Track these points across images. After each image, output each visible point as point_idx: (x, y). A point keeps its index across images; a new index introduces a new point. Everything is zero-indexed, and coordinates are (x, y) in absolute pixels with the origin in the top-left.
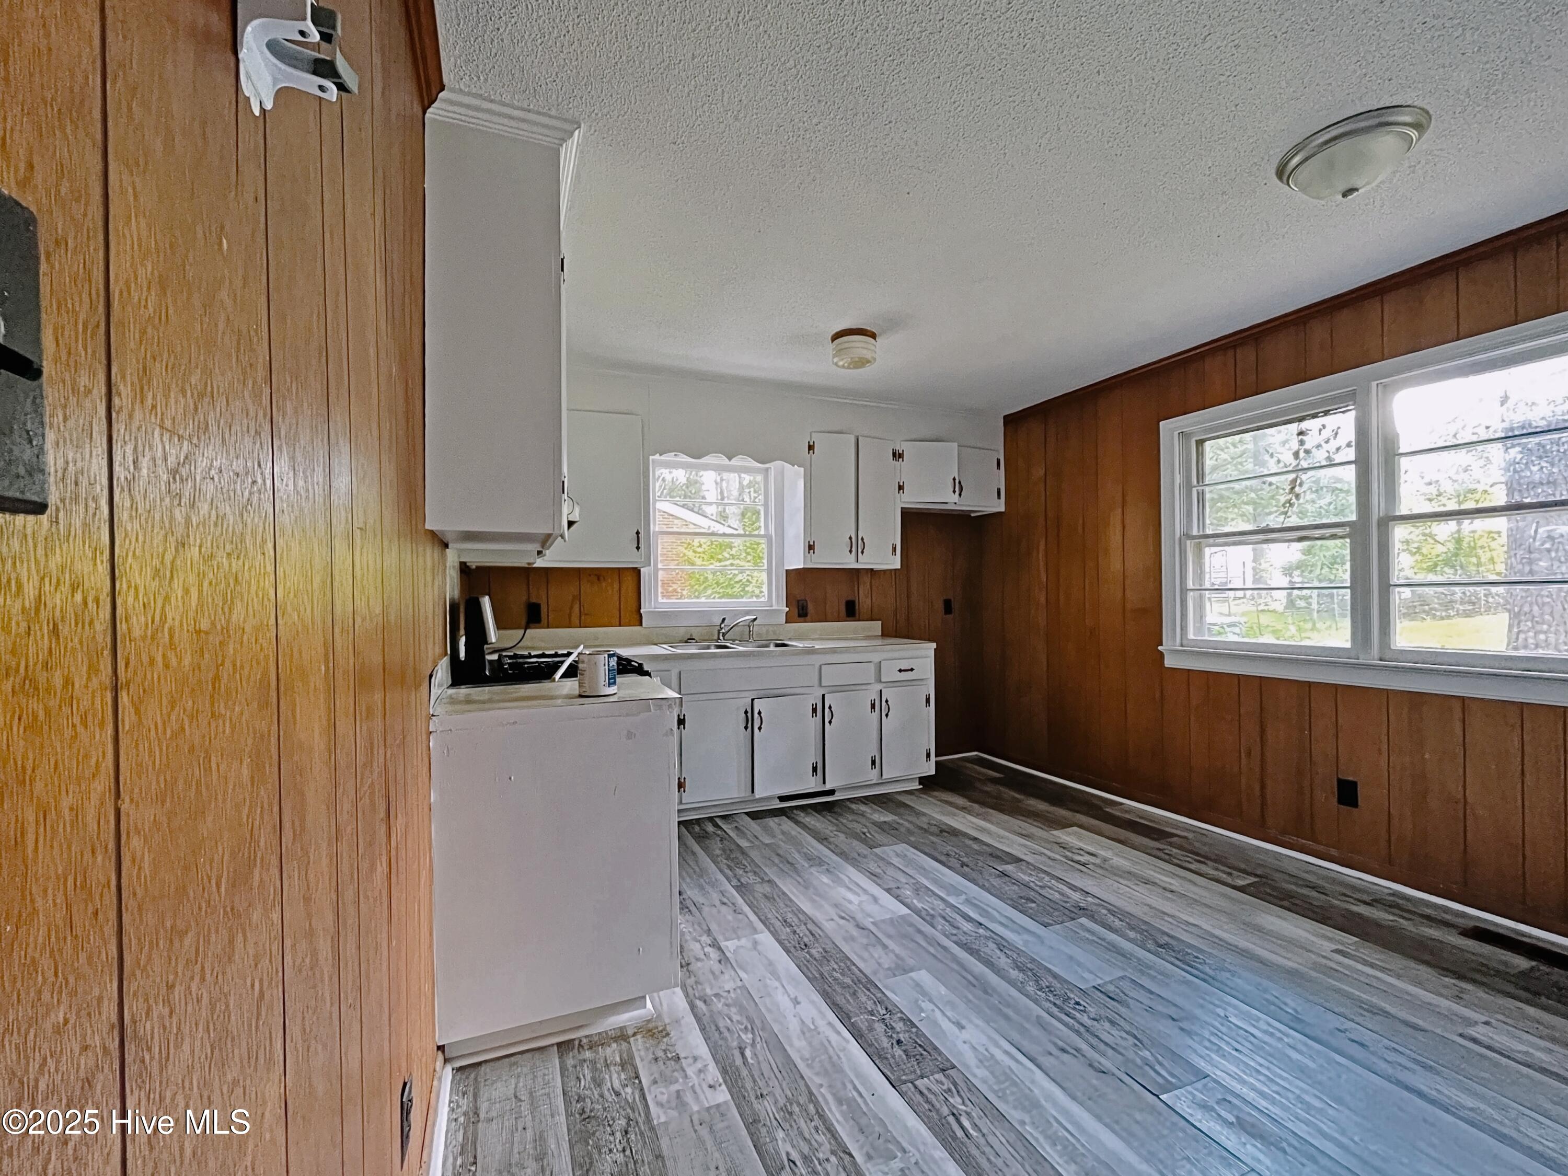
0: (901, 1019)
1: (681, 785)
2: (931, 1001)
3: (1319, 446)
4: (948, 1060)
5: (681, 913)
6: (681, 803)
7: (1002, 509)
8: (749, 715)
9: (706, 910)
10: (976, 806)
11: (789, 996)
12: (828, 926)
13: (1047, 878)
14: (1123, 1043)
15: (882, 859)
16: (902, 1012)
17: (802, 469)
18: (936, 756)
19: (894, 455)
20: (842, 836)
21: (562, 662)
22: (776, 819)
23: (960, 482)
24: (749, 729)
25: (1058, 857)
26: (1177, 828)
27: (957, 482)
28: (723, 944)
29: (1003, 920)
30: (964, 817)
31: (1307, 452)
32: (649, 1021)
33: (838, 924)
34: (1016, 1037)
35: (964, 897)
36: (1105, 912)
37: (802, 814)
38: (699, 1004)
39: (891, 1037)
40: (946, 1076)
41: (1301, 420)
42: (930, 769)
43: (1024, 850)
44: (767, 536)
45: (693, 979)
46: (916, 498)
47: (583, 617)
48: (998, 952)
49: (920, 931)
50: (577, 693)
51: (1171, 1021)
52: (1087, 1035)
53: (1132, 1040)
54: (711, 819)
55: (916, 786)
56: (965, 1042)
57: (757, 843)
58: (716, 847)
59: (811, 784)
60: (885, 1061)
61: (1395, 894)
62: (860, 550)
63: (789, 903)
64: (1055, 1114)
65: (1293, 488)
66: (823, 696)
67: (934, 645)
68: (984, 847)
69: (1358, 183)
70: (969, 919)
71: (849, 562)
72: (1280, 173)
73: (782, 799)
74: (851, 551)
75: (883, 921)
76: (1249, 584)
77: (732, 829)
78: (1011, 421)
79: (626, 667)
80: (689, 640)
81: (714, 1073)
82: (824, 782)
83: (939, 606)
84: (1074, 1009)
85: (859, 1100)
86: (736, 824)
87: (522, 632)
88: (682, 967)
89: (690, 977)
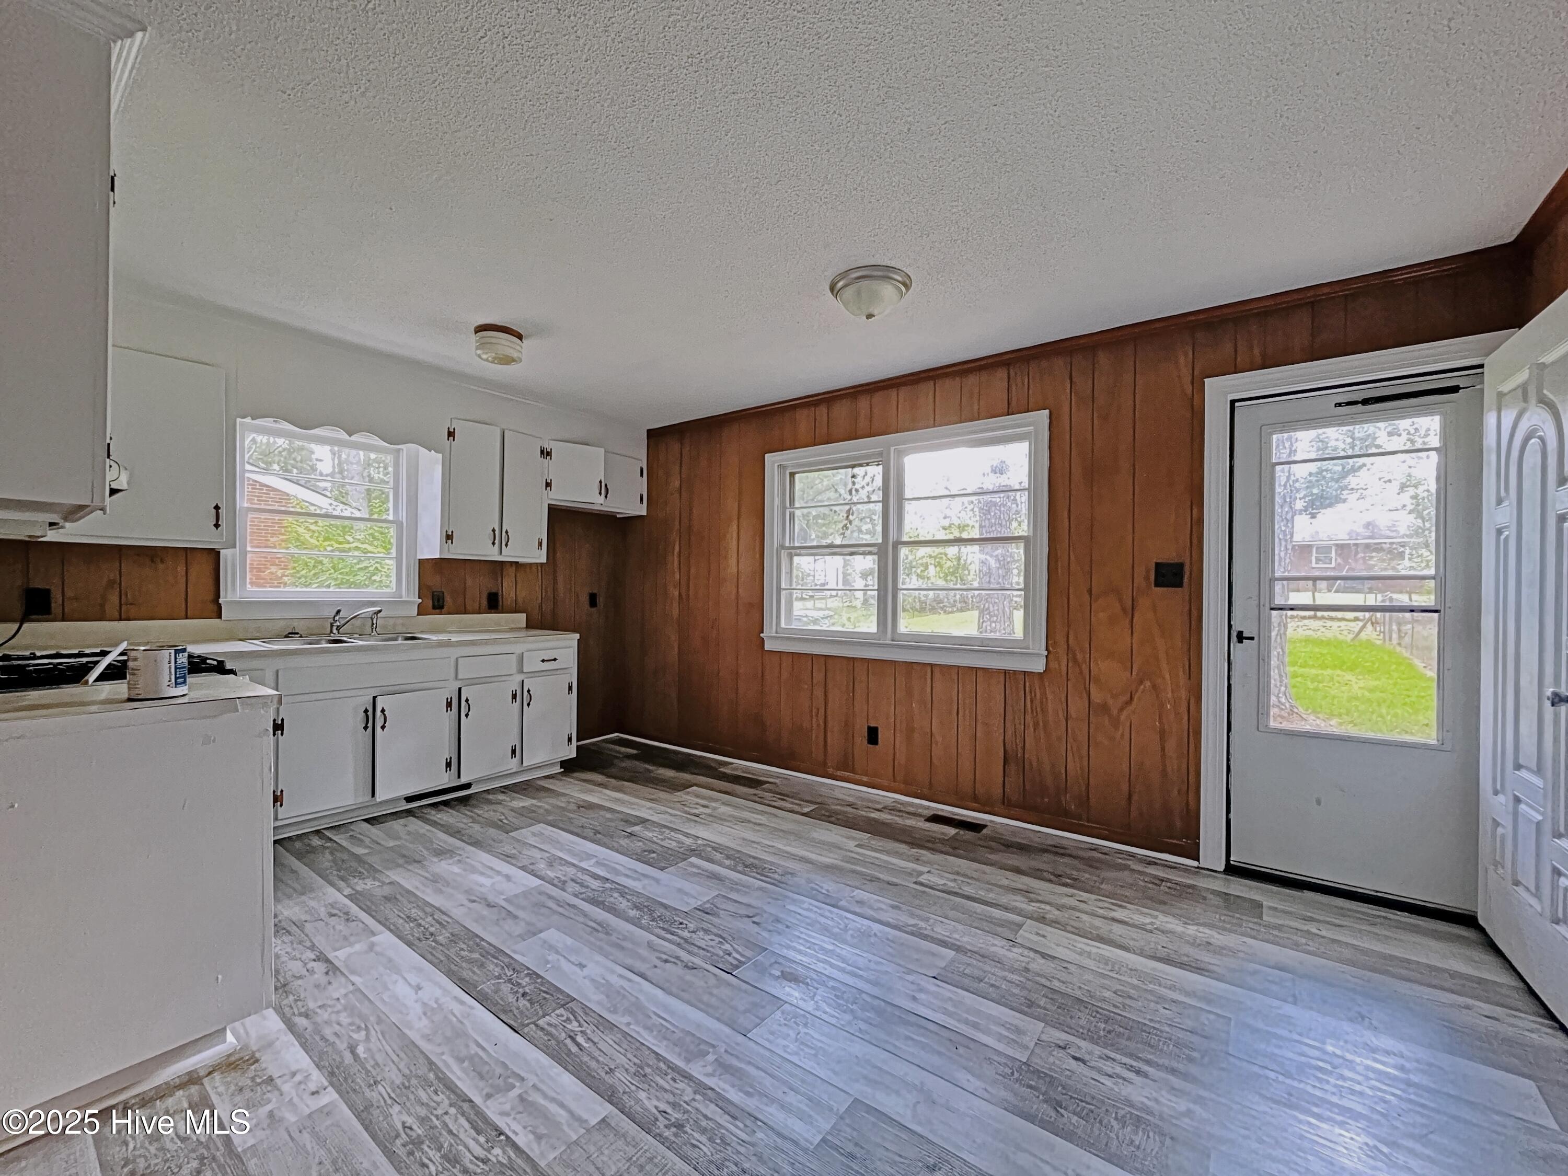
0: (528, 975)
1: (277, 799)
2: (557, 952)
3: (863, 487)
4: (568, 996)
5: (275, 936)
6: (276, 819)
7: (645, 513)
8: (370, 714)
9: (308, 927)
10: (613, 781)
11: (410, 984)
12: (458, 913)
13: (668, 831)
14: (712, 943)
15: (518, 841)
16: (528, 969)
17: (440, 456)
18: (578, 740)
19: (542, 452)
20: (477, 827)
21: (96, 663)
22: (402, 821)
23: (606, 485)
24: (370, 729)
25: (679, 813)
26: (772, 776)
27: (603, 485)
28: (331, 956)
29: (627, 872)
30: (601, 792)
31: (857, 491)
32: (229, 1056)
33: (469, 908)
34: (629, 961)
35: (594, 860)
36: (709, 849)
37: (433, 812)
38: (301, 1022)
39: (517, 992)
40: (567, 1010)
41: (853, 467)
42: (571, 752)
43: (651, 812)
44: (398, 523)
45: (291, 998)
46: (564, 496)
47: (124, 608)
48: (621, 899)
49: (550, 897)
50: (126, 696)
51: (747, 919)
52: (686, 945)
53: (717, 939)
54: (318, 832)
55: (558, 769)
56: (585, 978)
57: (378, 847)
58: (325, 860)
59: (445, 780)
60: (510, 1014)
61: (896, 801)
62: (504, 543)
63: (413, 899)
64: (655, 1010)
65: (848, 517)
66: (460, 689)
67: (577, 636)
68: (617, 815)
69: (875, 312)
70: (595, 877)
71: (493, 554)
72: (832, 289)
73: (409, 799)
74: (494, 544)
75: (516, 896)
76: (841, 587)
77: (346, 839)
78: (655, 436)
79: (198, 665)
80: (291, 634)
81: (317, 1078)
82: (459, 777)
83: (585, 599)
84: (678, 928)
85: (481, 1053)
86: (351, 833)
87: (16, 626)
88: (276, 989)
89: (287, 997)
